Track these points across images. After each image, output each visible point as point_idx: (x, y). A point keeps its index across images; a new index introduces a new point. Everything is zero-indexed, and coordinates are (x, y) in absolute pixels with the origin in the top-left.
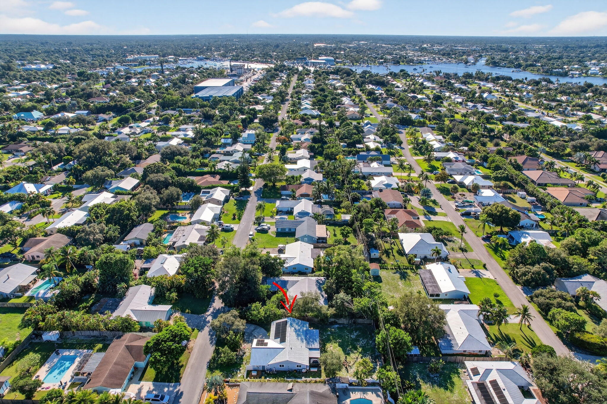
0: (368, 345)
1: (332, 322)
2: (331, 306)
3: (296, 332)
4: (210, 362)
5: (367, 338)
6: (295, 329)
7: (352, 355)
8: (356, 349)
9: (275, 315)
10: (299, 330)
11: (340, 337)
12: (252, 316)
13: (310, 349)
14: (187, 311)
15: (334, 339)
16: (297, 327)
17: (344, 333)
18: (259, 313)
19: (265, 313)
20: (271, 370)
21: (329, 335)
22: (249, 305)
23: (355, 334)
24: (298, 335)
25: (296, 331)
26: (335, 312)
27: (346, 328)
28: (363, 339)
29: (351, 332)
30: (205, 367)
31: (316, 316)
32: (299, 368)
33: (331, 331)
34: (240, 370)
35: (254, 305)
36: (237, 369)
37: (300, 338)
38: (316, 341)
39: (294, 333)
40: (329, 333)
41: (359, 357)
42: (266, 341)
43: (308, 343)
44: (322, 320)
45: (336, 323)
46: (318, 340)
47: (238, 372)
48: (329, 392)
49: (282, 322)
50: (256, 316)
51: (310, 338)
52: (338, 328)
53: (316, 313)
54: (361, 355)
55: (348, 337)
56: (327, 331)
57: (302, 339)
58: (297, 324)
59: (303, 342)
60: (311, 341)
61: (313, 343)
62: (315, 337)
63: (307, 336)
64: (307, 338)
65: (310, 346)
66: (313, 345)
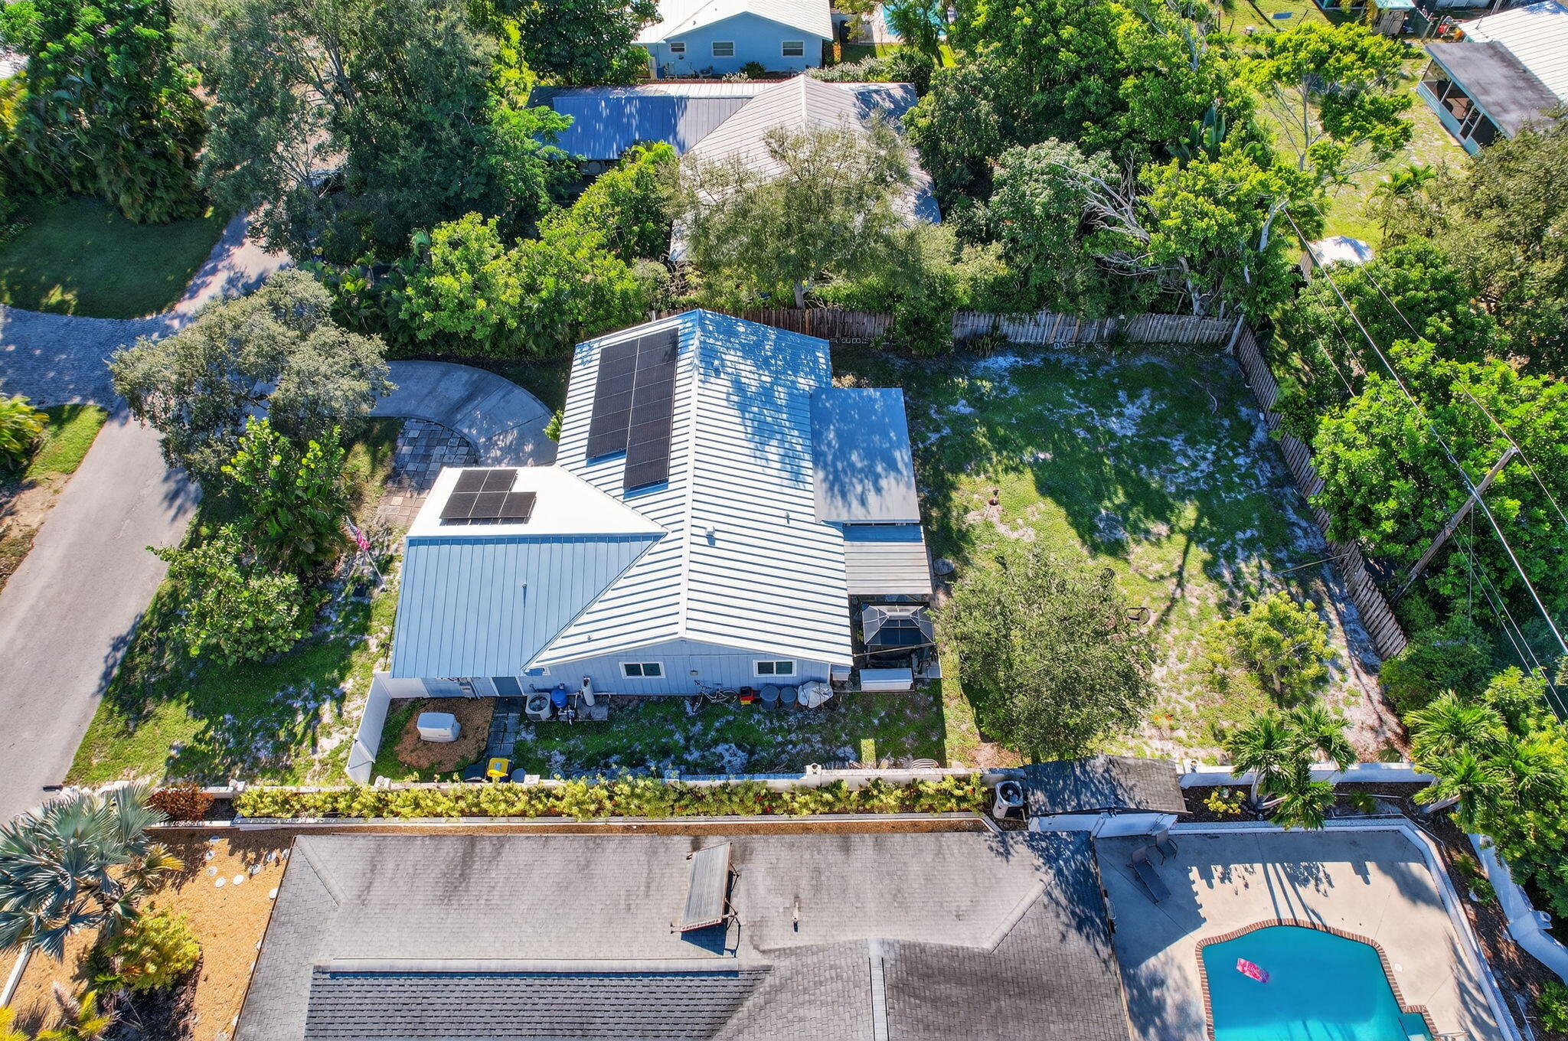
0: (1230, 487)
1: (977, 336)
2: (976, 235)
3: (743, 408)
4: (129, 645)
5: (1211, 434)
6: (739, 386)
7: (1139, 552)
8: (1160, 509)
9: (600, 296)
10: (766, 395)
11: (1036, 430)
12: (436, 307)
13: (853, 531)
14: (56, 296)
15: (1002, 444)
16: (752, 377)
17: (1059, 403)
18: (481, 285)
19: (531, 288)
20: (564, 697)
21: (963, 418)
22: (417, 238)
23: (1131, 410)
24: (763, 432)
25: (743, 399)
26: (1003, 270)
27: (1066, 374)
28: (1191, 442)
29: (1105, 403)
30: (92, 680)
31: (880, 302)
32: (775, 677)
33: (975, 397)
34: (341, 699)
35: (442, 234)
36: (317, 697)
37: (773, 451)
38: (892, 466)
39: (733, 416)
40: (963, 408)
41: (1194, 566)
42: (527, 478)
43: (837, 485)
44: (918, 325)
45: (1002, 344)
46: (903, 456)
47: (327, 710)
48: (1054, 924)
49: (648, 342)
50: (462, 306)
51: (847, 443)
52: (1014, 372)
53: (873, 280)
54: (1199, 554)
55: (1091, 430)
56: (951, 395)
57: (789, 458)
58: (749, 351)
59: (797, 476)
60: (859, 465)
61: (869, 485)
62: (885, 435)
63: (821, 434)
64: (829, 445)
65: (855, 504)
66: (872, 498)
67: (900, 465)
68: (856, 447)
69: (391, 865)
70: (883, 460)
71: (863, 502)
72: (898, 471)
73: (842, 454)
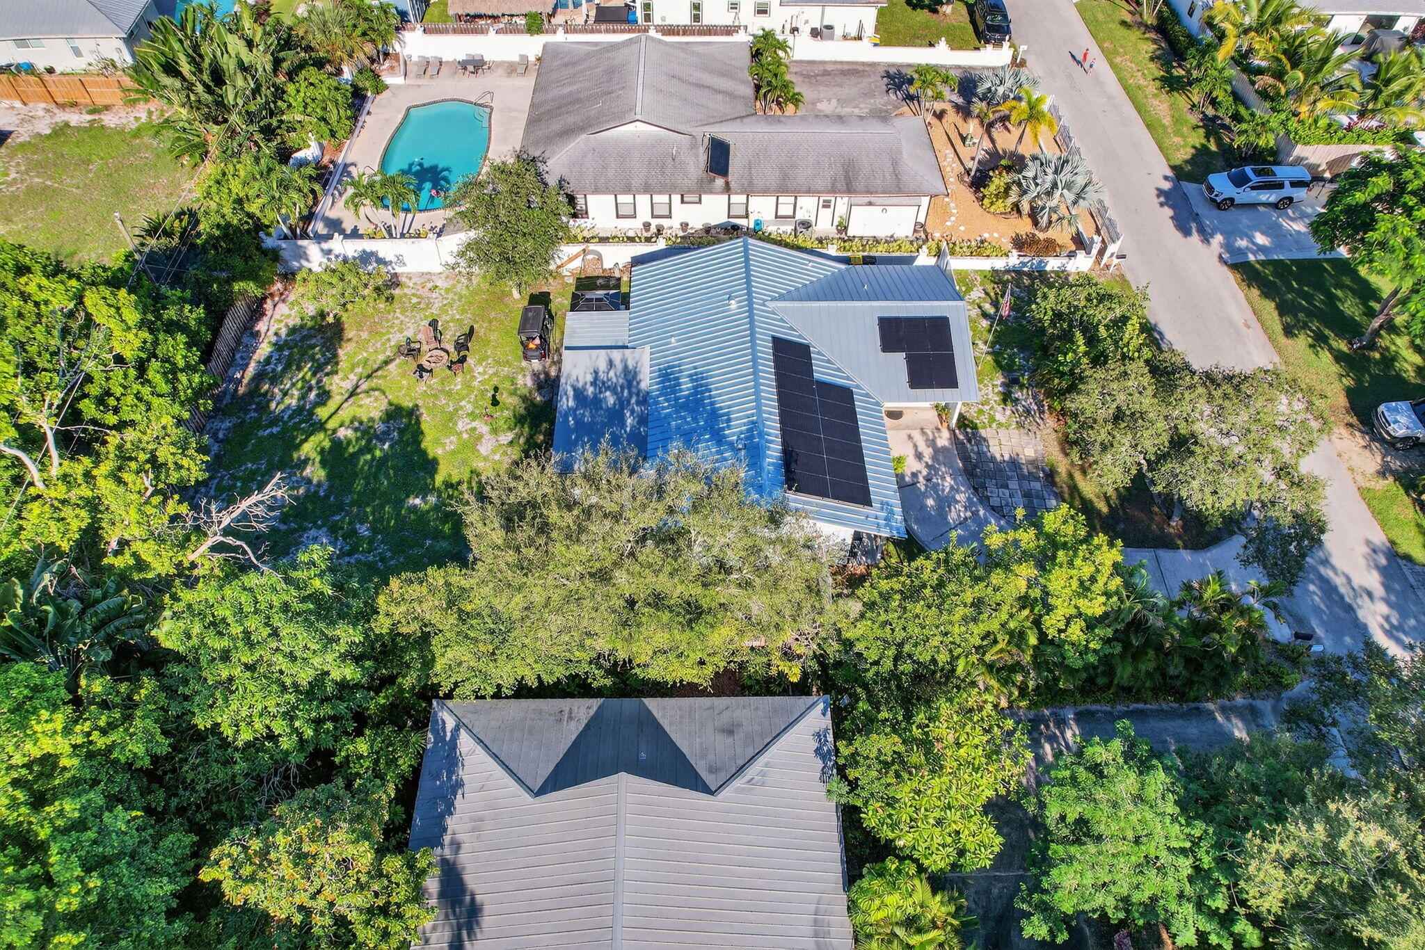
7: (375, 412)
8: (332, 450)
38: (579, 394)
41: (335, 402)
43: (630, 377)
46: (567, 403)
51: (616, 414)
54: (324, 412)
60: (608, 393)
61: (602, 376)
62: (579, 422)
63: (639, 423)
64: (632, 412)
65: (617, 362)
66: (603, 366)
67: (571, 393)
68: (608, 409)
69: (888, 176)
70: (586, 397)
71: (611, 364)
72: (575, 389)
73: (622, 404)
